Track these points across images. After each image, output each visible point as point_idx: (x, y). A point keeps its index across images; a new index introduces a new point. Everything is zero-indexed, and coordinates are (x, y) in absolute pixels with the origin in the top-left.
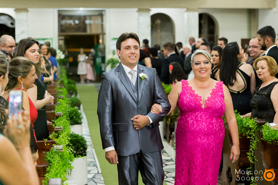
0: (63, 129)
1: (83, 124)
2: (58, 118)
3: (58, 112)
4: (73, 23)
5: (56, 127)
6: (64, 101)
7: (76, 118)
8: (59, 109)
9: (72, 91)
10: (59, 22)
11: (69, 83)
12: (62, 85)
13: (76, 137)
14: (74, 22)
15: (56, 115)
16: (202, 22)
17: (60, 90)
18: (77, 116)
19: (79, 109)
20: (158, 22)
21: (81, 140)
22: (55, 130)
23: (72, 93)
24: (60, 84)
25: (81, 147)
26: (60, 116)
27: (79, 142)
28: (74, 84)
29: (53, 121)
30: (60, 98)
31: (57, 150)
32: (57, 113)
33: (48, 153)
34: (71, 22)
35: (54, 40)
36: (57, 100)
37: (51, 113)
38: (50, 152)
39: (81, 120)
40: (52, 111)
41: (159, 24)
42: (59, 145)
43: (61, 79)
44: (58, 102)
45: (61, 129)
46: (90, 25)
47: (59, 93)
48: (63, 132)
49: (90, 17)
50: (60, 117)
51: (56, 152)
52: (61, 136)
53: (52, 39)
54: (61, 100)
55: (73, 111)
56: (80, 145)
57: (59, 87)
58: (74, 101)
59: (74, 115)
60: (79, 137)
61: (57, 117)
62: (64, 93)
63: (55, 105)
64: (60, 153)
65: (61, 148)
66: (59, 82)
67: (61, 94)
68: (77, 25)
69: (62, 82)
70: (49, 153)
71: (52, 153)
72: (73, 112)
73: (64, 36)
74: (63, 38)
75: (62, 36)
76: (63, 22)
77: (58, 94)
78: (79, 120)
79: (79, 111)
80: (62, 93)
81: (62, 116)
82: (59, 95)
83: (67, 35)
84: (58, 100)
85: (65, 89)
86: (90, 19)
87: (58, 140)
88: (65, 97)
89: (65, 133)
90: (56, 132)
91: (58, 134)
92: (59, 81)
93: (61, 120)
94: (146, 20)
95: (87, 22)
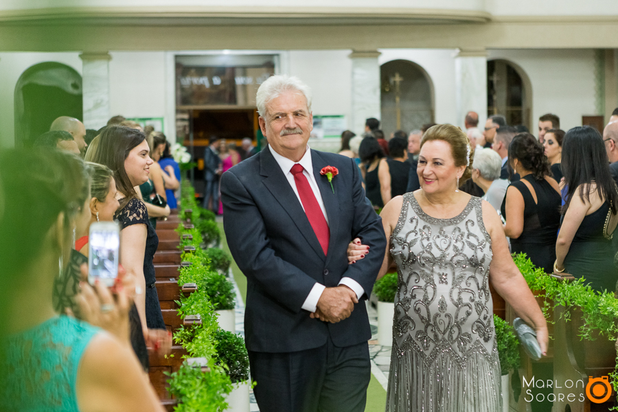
0: (203, 321)
1: (236, 309)
2: (187, 297)
3: (187, 282)
4: (207, 85)
5: (187, 317)
6: (196, 257)
7: (221, 295)
8: (189, 276)
9: (209, 235)
10: (177, 80)
11: (202, 216)
12: (189, 220)
13: (226, 338)
14: (211, 81)
15: (183, 289)
16: (495, 79)
17: (186, 233)
18: (224, 290)
19: (227, 276)
20: (397, 79)
21: (235, 343)
22: (185, 322)
23: (208, 238)
24: (185, 220)
25: (236, 359)
26: (193, 292)
27: (231, 350)
28: (213, 219)
29: (177, 302)
30: (188, 252)
31: (195, 367)
32: (186, 285)
33: (175, 374)
34: (204, 81)
35: (166, 122)
36: (182, 256)
37: (169, 285)
38: (181, 373)
39: (231, 299)
40: (172, 281)
41: (398, 83)
42: (196, 356)
43: (185, 209)
44: (184, 261)
45: (197, 322)
46: (244, 86)
47: (184, 239)
48: (204, 328)
49: (245, 70)
50: (191, 294)
51: (192, 373)
52: (200, 337)
53: (162, 119)
54: (190, 255)
55: (215, 280)
56: (233, 355)
57: (183, 225)
58: (215, 256)
59: (217, 289)
60: (231, 338)
61: (187, 294)
62: (194, 239)
63: (179, 266)
64: (203, 374)
65: (203, 365)
66: (182, 214)
67: (189, 241)
68: (216, 86)
69: (188, 215)
70: (178, 374)
71: (184, 374)
72: (215, 282)
73: (189, 112)
74: (186, 116)
75: (183, 112)
76: (186, 81)
77: (182, 243)
78: (228, 299)
79: (227, 279)
80: (191, 239)
81: (197, 291)
82: (186, 244)
83: (195, 111)
84: (184, 257)
85: (196, 230)
86: (245, 75)
87: (193, 346)
88: (198, 249)
89: (207, 329)
90: (188, 327)
91: (192, 332)
92: (183, 212)
93: (196, 300)
94: (370, 76)
95: (239, 80)
